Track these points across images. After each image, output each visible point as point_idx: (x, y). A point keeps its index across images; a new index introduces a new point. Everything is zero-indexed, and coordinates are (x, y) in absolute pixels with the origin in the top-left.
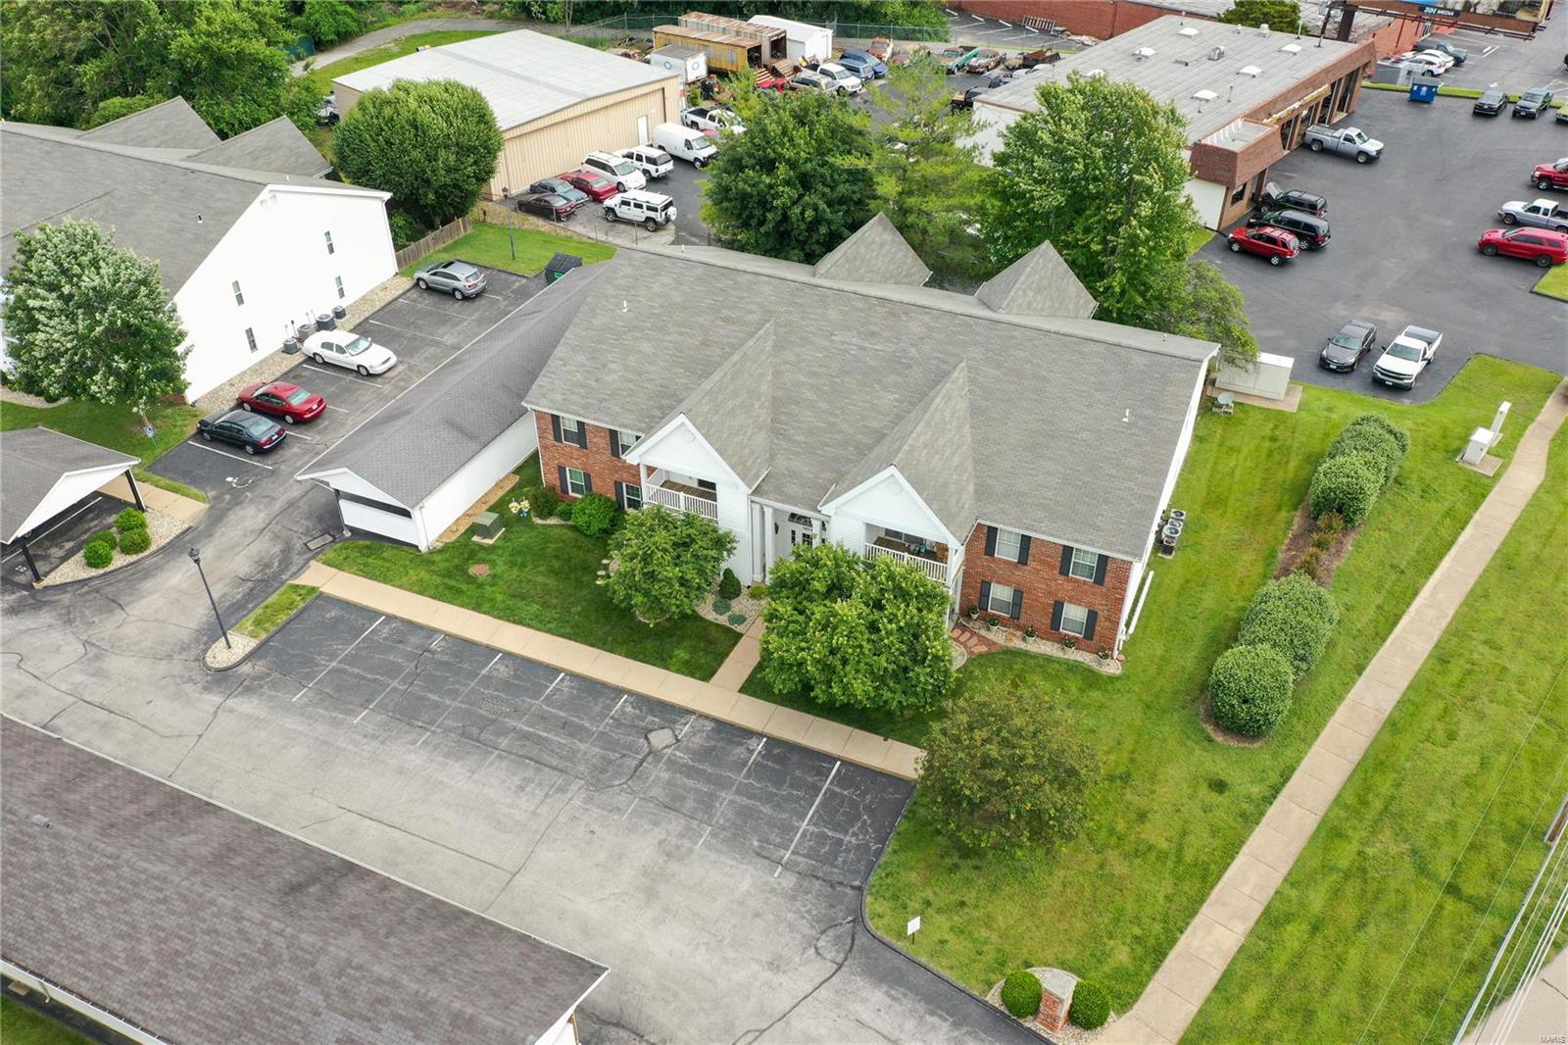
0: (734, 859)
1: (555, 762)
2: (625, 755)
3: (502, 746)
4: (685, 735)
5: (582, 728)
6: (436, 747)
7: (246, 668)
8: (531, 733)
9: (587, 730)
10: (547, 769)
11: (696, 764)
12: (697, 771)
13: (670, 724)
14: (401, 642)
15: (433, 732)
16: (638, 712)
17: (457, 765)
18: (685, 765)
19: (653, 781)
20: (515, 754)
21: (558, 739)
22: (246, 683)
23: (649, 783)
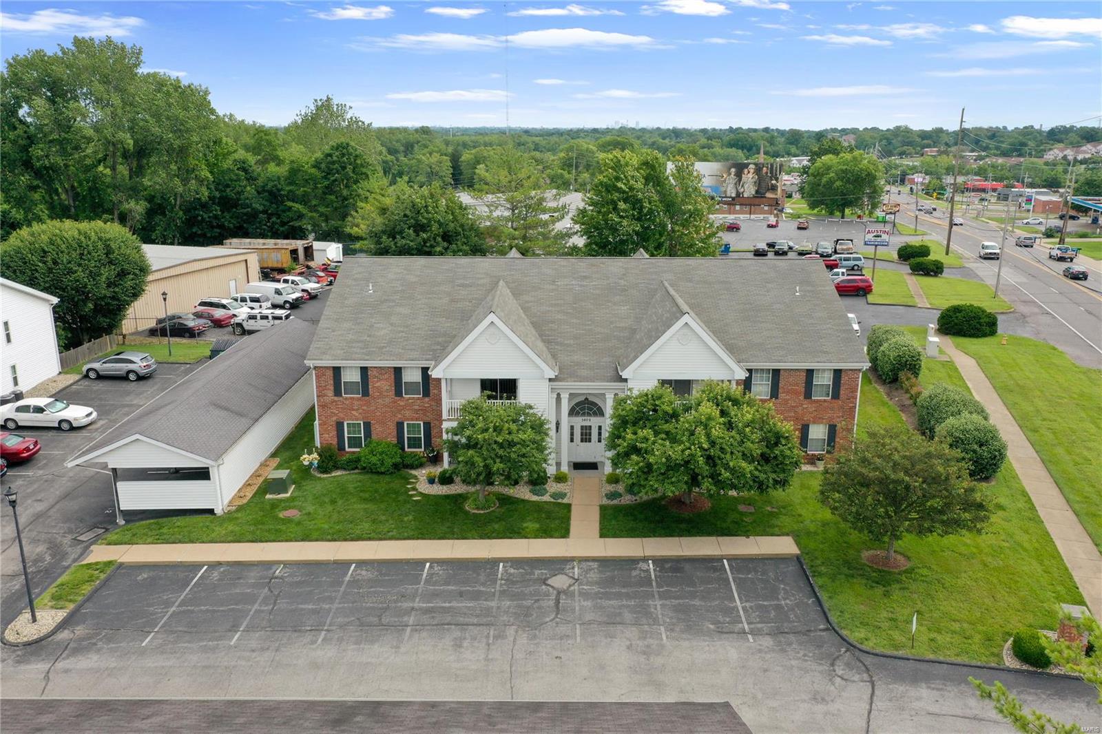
0: (704, 641)
1: (475, 621)
3: (411, 622)
4: (580, 575)
5: (480, 592)
6: (340, 640)
7: (64, 635)
8: (432, 608)
9: (486, 592)
10: (470, 627)
11: (608, 590)
12: (613, 594)
13: (561, 571)
14: (239, 578)
15: (328, 630)
16: (522, 570)
17: (376, 646)
18: (598, 593)
19: (580, 610)
20: (429, 625)
21: (464, 604)
22: (71, 645)
23: (577, 613)
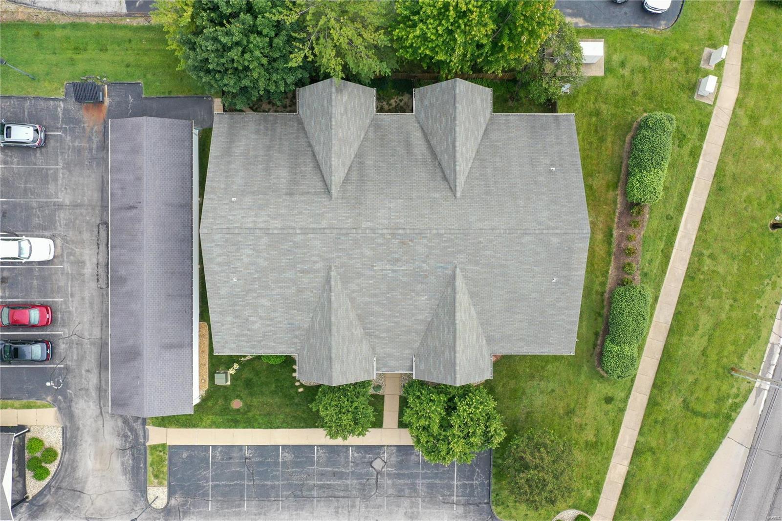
0: (436, 509)
1: (342, 494)
2: (368, 480)
3: (315, 496)
4: (387, 459)
5: (342, 473)
6: (289, 507)
7: (174, 502)
8: (323, 484)
9: (346, 473)
10: (341, 499)
11: (399, 472)
12: (402, 474)
13: (378, 456)
14: (230, 458)
15: (282, 501)
16: (360, 454)
17: (304, 512)
18: (395, 474)
19: (387, 487)
20: (323, 497)
21: (336, 482)
22: (181, 510)
23: (385, 488)
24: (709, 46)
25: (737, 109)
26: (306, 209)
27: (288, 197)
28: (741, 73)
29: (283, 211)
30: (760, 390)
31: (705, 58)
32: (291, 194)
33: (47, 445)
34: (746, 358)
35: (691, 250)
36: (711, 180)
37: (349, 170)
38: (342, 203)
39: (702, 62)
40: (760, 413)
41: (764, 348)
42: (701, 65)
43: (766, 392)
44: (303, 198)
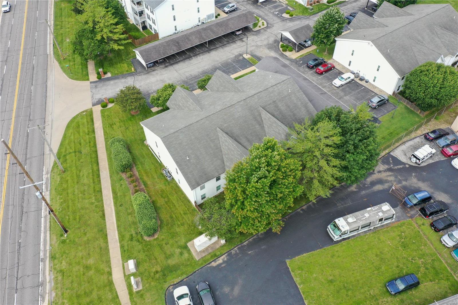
24: (141, 290)
25: (109, 270)
26: (265, 99)
27: (274, 100)
28: (115, 289)
29: (272, 95)
30: (47, 173)
31: (139, 283)
32: (274, 102)
33: (287, 52)
34: (59, 179)
35: (104, 201)
36: (108, 233)
37: (262, 120)
38: (255, 106)
39: (140, 280)
40: (44, 167)
41: (51, 187)
42: (140, 278)
43: (44, 174)
44: (269, 102)
